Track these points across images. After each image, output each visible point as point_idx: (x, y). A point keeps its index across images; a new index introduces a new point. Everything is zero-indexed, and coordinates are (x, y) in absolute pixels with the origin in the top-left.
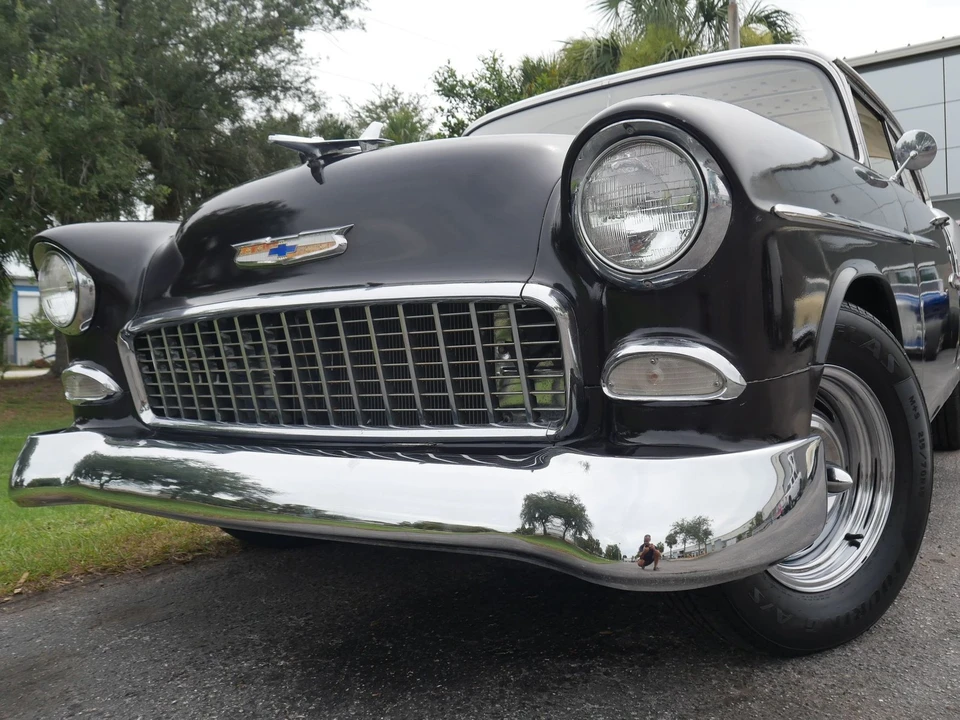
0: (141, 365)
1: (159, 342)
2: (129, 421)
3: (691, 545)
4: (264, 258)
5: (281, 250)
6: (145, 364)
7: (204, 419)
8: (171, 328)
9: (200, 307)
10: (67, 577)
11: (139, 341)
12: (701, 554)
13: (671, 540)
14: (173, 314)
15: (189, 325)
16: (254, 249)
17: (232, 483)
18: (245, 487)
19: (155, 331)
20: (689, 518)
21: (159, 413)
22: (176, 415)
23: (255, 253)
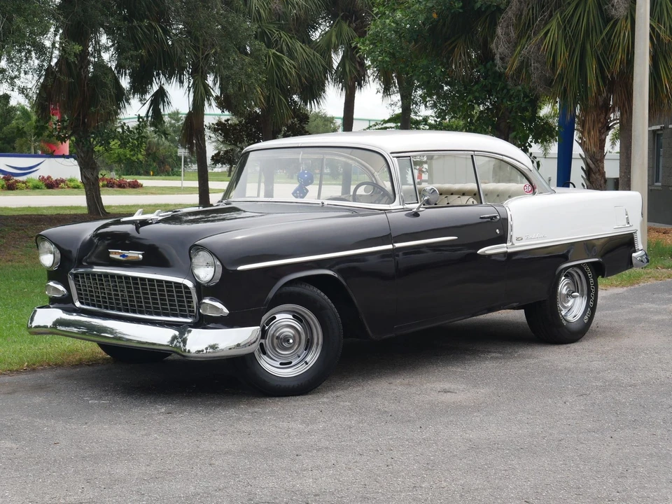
0: (76, 284)
1: (83, 278)
2: (70, 305)
3: (211, 350)
4: (117, 257)
5: (123, 256)
6: (77, 284)
7: (98, 307)
8: (88, 274)
9: (97, 269)
10: (42, 366)
11: (76, 276)
12: (213, 352)
13: (207, 349)
14: (89, 270)
15: (94, 274)
16: (115, 253)
17: (111, 331)
18: (116, 333)
19: (82, 274)
20: (212, 344)
21: (82, 303)
22: (88, 305)
23: (116, 254)
